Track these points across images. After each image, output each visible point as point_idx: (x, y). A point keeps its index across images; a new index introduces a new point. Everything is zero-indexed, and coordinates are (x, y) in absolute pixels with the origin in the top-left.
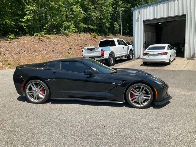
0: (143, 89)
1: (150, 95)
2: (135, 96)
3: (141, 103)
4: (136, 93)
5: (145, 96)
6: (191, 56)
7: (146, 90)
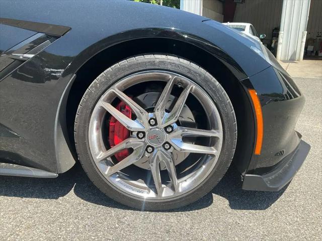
0: (177, 90)
1: (218, 134)
2: (128, 134)
3: (165, 177)
4: (134, 117)
5: (187, 139)
6: (289, 58)
7: (193, 103)
